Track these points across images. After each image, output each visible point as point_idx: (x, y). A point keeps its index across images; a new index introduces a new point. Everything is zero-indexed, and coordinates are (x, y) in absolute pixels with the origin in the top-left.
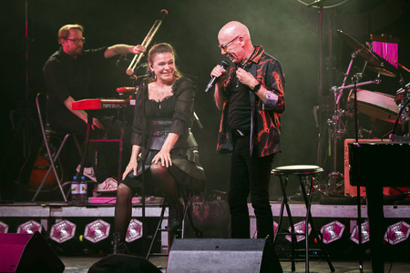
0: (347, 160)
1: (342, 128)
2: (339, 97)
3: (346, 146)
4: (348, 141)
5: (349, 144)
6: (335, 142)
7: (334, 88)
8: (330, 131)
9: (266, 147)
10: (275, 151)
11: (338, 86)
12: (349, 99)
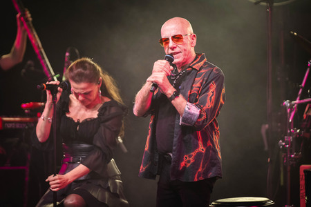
0: (303, 191)
1: (297, 152)
2: (292, 114)
3: (302, 173)
4: (304, 166)
5: (305, 171)
6: (289, 168)
7: (287, 103)
8: (283, 155)
9: (200, 170)
10: (211, 175)
11: (291, 100)
12: (305, 116)
